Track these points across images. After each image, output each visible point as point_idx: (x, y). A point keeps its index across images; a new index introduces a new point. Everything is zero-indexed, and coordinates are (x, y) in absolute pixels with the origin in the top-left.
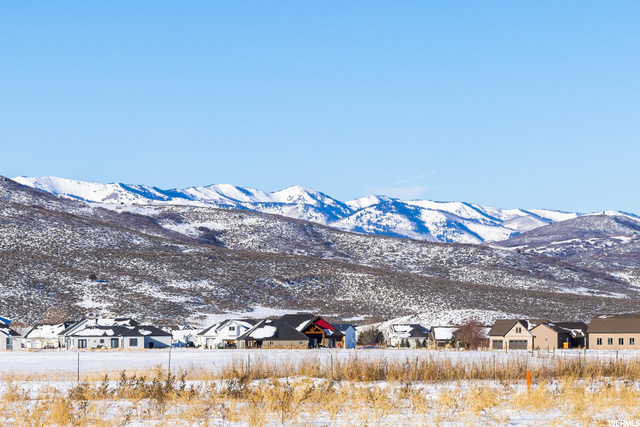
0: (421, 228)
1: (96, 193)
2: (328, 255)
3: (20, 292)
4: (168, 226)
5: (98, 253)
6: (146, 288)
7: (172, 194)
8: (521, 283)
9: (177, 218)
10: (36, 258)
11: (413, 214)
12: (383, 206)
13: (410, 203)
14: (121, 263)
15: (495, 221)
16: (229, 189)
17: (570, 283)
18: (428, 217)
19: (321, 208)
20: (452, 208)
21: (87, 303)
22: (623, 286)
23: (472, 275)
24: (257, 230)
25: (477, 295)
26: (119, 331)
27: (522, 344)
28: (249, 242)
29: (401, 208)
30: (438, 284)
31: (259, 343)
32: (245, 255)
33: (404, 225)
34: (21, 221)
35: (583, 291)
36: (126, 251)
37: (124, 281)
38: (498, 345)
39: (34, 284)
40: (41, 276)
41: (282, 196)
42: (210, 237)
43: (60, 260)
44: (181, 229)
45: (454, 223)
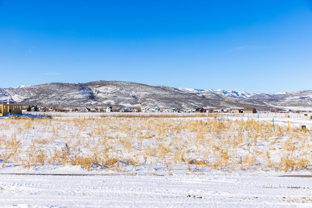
0: (238, 95)
1: (191, 90)
2: (221, 99)
3: (174, 104)
4: (197, 95)
5: (185, 99)
6: (192, 104)
7: (202, 90)
8: (249, 103)
9: (199, 94)
10: (176, 99)
11: (237, 93)
12: (232, 92)
13: (236, 92)
14: (189, 100)
15: (249, 94)
16: (210, 90)
17: (256, 103)
18: (239, 94)
19: (223, 92)
20: (243, 92)
21: (183, 106)
22: (264, 104)
23: (241, 102)
24: (210, 95)
25: (241, 105)
26: (174, 110)
27: (234, 112)
28: (209, 97)
29: (235, 92)
30: (237, 104)
31: (193, 112)
32: (208, 99)
33: (235, 95)
34: (174, 94)
35: (258, 105)
36: (189, 98)
37: (189, 103)
38: (230, 112)
39: (176, 103)
40: (177, 102)
41: (218, 91)
42: (203, 97)
43: (180, 100)
44: (199, 95)
45: (243, 95)
